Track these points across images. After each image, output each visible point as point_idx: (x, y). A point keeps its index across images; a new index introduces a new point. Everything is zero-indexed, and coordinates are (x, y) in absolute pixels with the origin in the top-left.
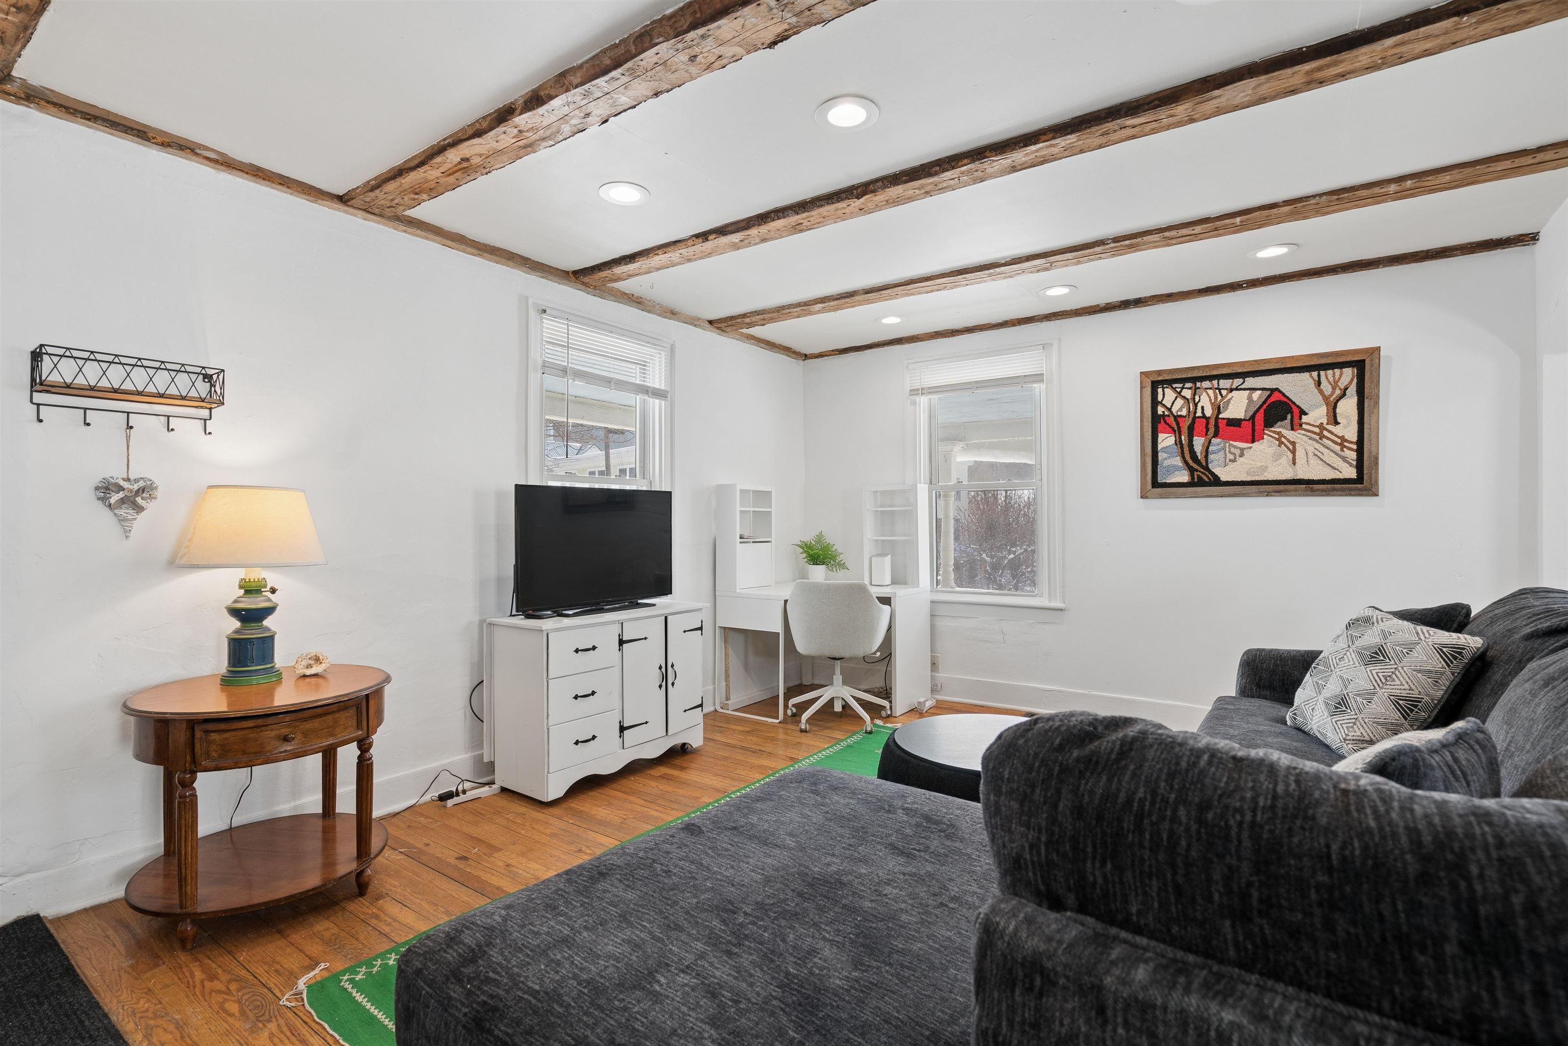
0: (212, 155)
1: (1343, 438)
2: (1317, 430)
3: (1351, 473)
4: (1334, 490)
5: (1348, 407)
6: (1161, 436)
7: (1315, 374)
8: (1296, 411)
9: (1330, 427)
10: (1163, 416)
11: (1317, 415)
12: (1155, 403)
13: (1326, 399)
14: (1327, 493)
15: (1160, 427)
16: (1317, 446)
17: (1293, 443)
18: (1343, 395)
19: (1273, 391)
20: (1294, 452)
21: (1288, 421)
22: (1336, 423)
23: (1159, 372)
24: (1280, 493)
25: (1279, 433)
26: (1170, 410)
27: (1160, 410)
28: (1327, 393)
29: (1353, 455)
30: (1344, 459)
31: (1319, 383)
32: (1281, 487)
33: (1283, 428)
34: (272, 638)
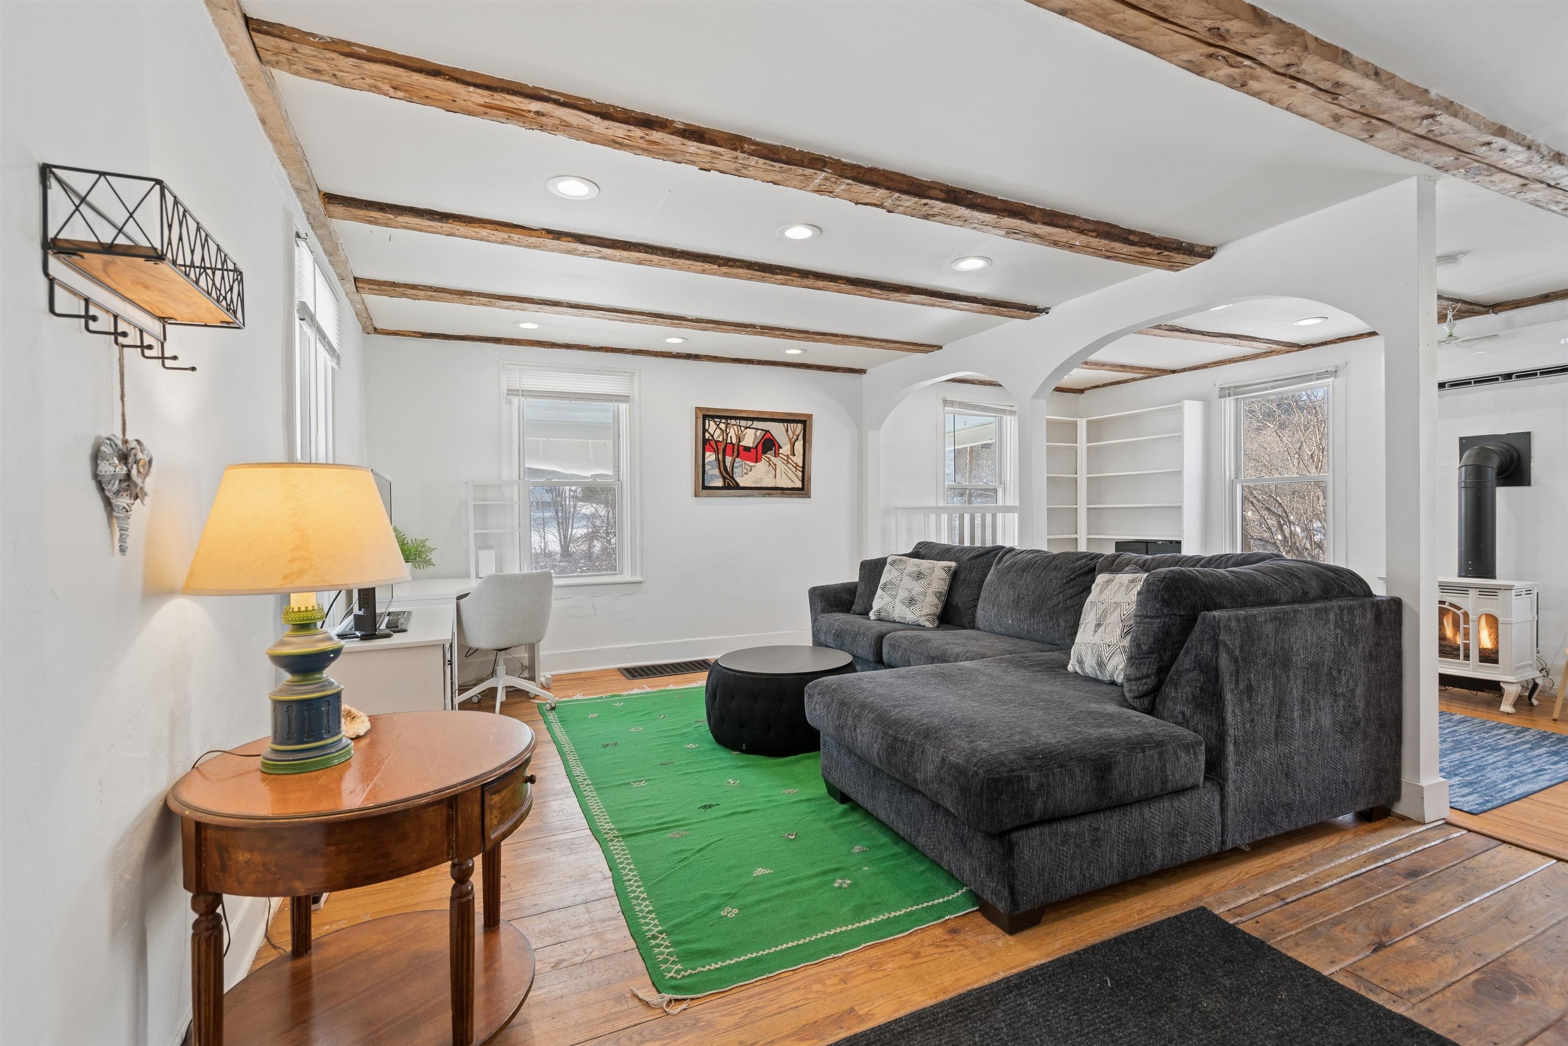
1: (796, 464)
2: (786, 458)
3: (799, 485)
4: (793, 494)
5: (799, 445)
6: (707, 454)
7: (786, 424)
8: (777, 445)
9: (791, 457)
10: (709, 440)
11: (785, 450)
12: (705, 430)
13: (790, 440)
14: (790, 496)
15: (707, 446)
16: (786, 467)
17: (775, 465)
18: (797, 439)
19: (767, 431)
20: (775, 470)
21: (773, 451)
22: (794, 455)
23: (708, 409)
24: (770, 495)
25: (769, 458)
26: (712, 436)
27: (707, 435)
28: (791, 437)
29: (800, 474)
30: (797, 476)
31: (787, 431)
32: (770, 492)
33: (770, 455)
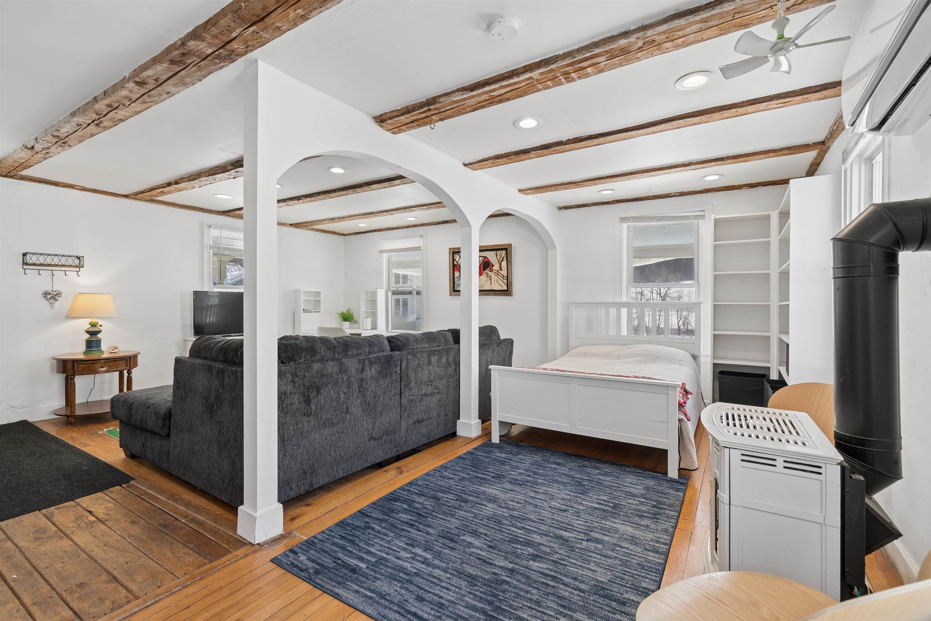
0: (80, 188)
1: (503, 275)
2: (497, 272)
3: (505, 288)
4: (501, 294)
5: (504, 264)
6: (456, 272)
7: (496, 252)
8: (491, 265)
10: (456, 265)
11: (496, 267)
12: (454, 260)
13: (499, 261)
14: (499, 295)
15: (455, 268)
16: (497, 278)
17: (491, 277)
18: (503, 260)
19: (485, 257)
20: (491, 280)
21: (489, 269)
22: (501, 270)
23: (454, 249)
24: (487, 294)
25: (487, 273)
26: (458, 263)
27: (455, 262)
28: (499, 259)
29: (506, 281)
30: (504, 282)
31: (497, 255)
32: (488, 292)
33: (487, 271)
34: (100, 340)
